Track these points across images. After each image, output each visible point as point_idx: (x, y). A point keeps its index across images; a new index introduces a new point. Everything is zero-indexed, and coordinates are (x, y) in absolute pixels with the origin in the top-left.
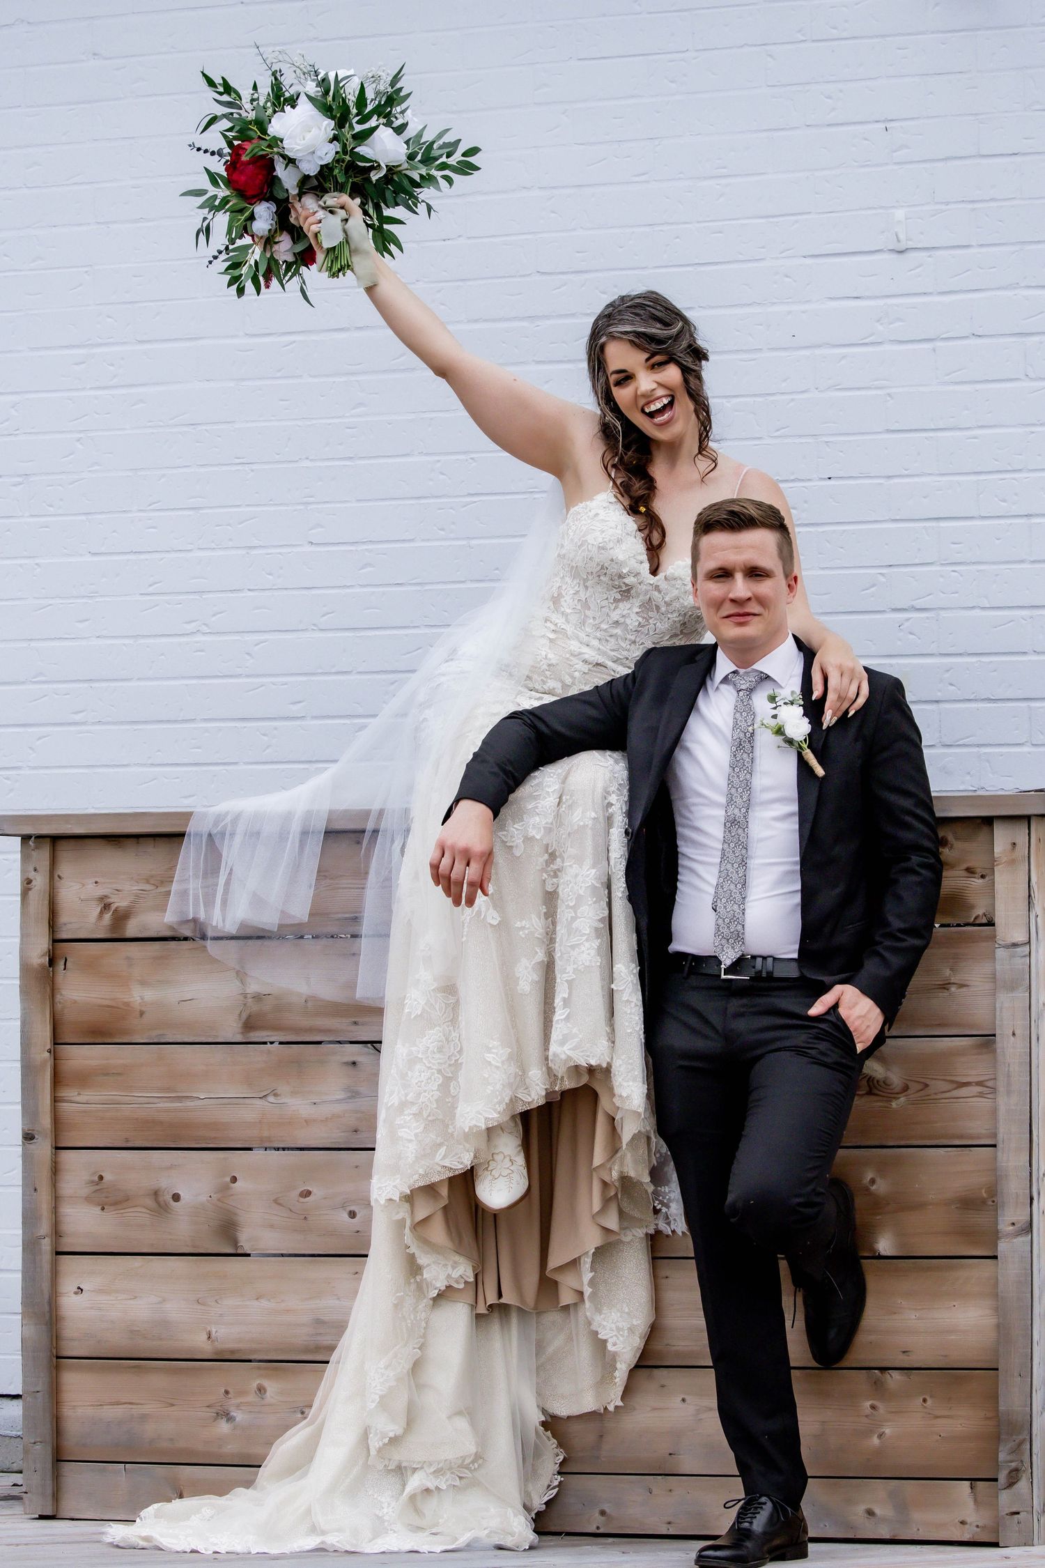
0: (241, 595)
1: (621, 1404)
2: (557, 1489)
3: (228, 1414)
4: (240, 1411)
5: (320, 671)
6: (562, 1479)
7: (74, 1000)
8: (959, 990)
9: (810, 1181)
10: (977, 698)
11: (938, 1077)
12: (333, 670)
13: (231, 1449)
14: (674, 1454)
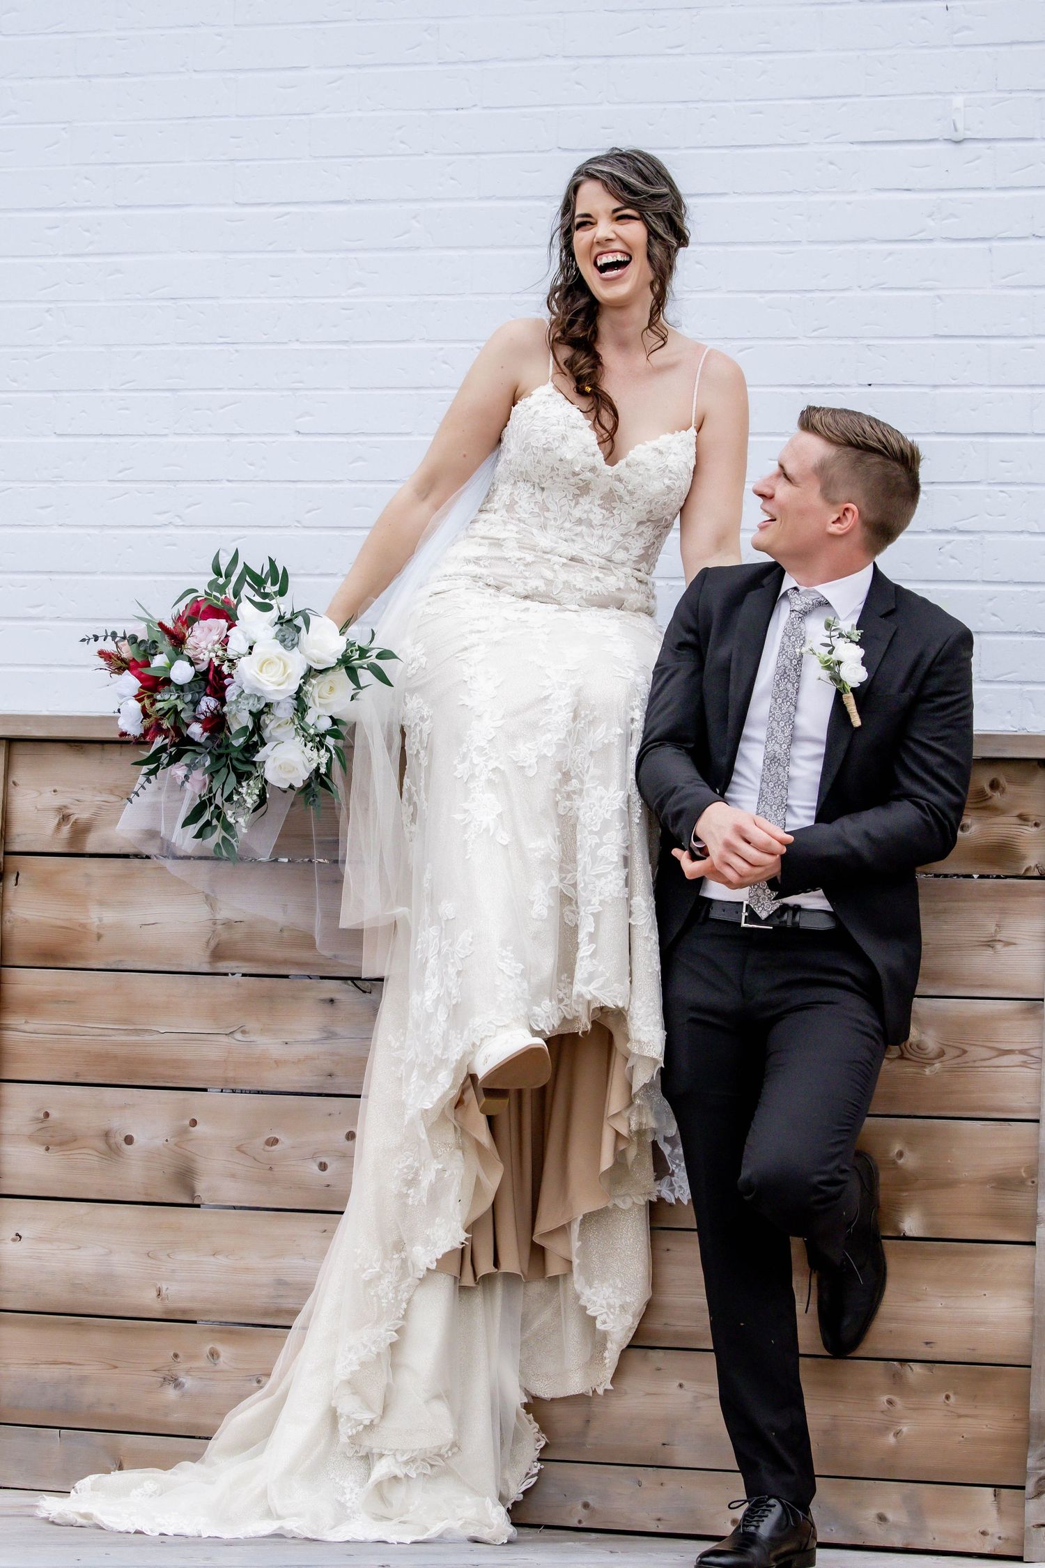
0: (218, 485)
1: (610, 1387)
2: (536, 1478)
3: (176, 1380)
4: (190, 1377)
5: (302, 572)
6: (542, 1467)
7: (25, 919)
8: (1006, 948)
9: (834, 1156)
10: (1023, 630)
11: (977, 1043)
12: (317, 572)
13: (177, 1418)
14: (668, 1445)
